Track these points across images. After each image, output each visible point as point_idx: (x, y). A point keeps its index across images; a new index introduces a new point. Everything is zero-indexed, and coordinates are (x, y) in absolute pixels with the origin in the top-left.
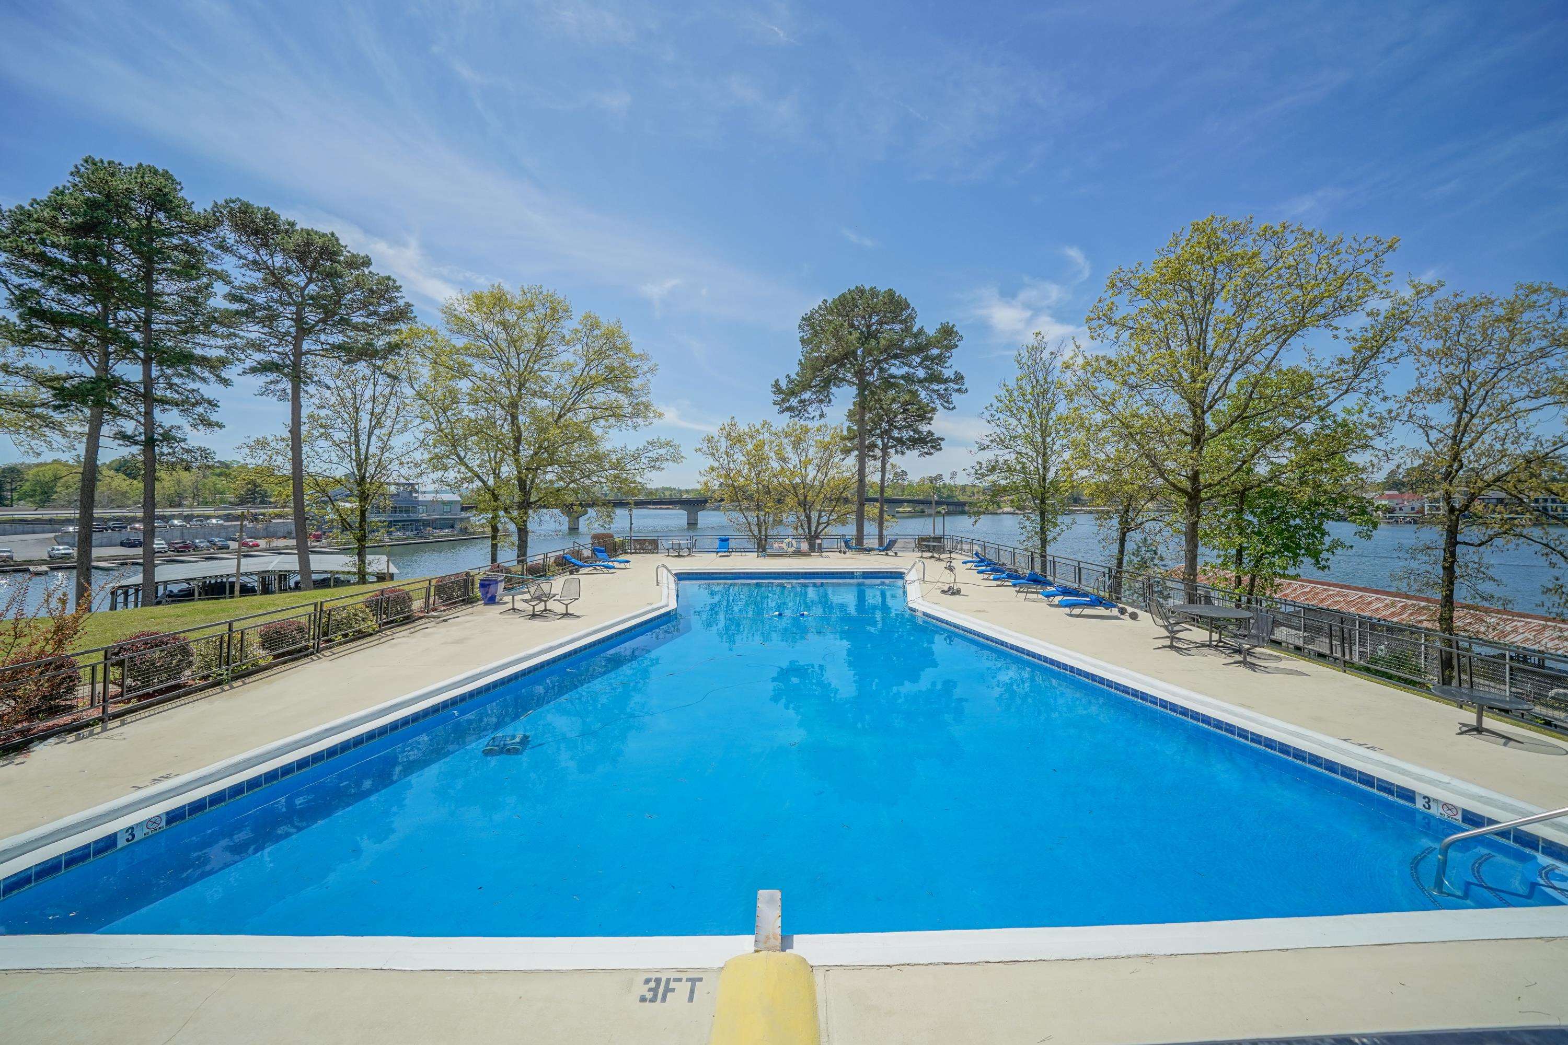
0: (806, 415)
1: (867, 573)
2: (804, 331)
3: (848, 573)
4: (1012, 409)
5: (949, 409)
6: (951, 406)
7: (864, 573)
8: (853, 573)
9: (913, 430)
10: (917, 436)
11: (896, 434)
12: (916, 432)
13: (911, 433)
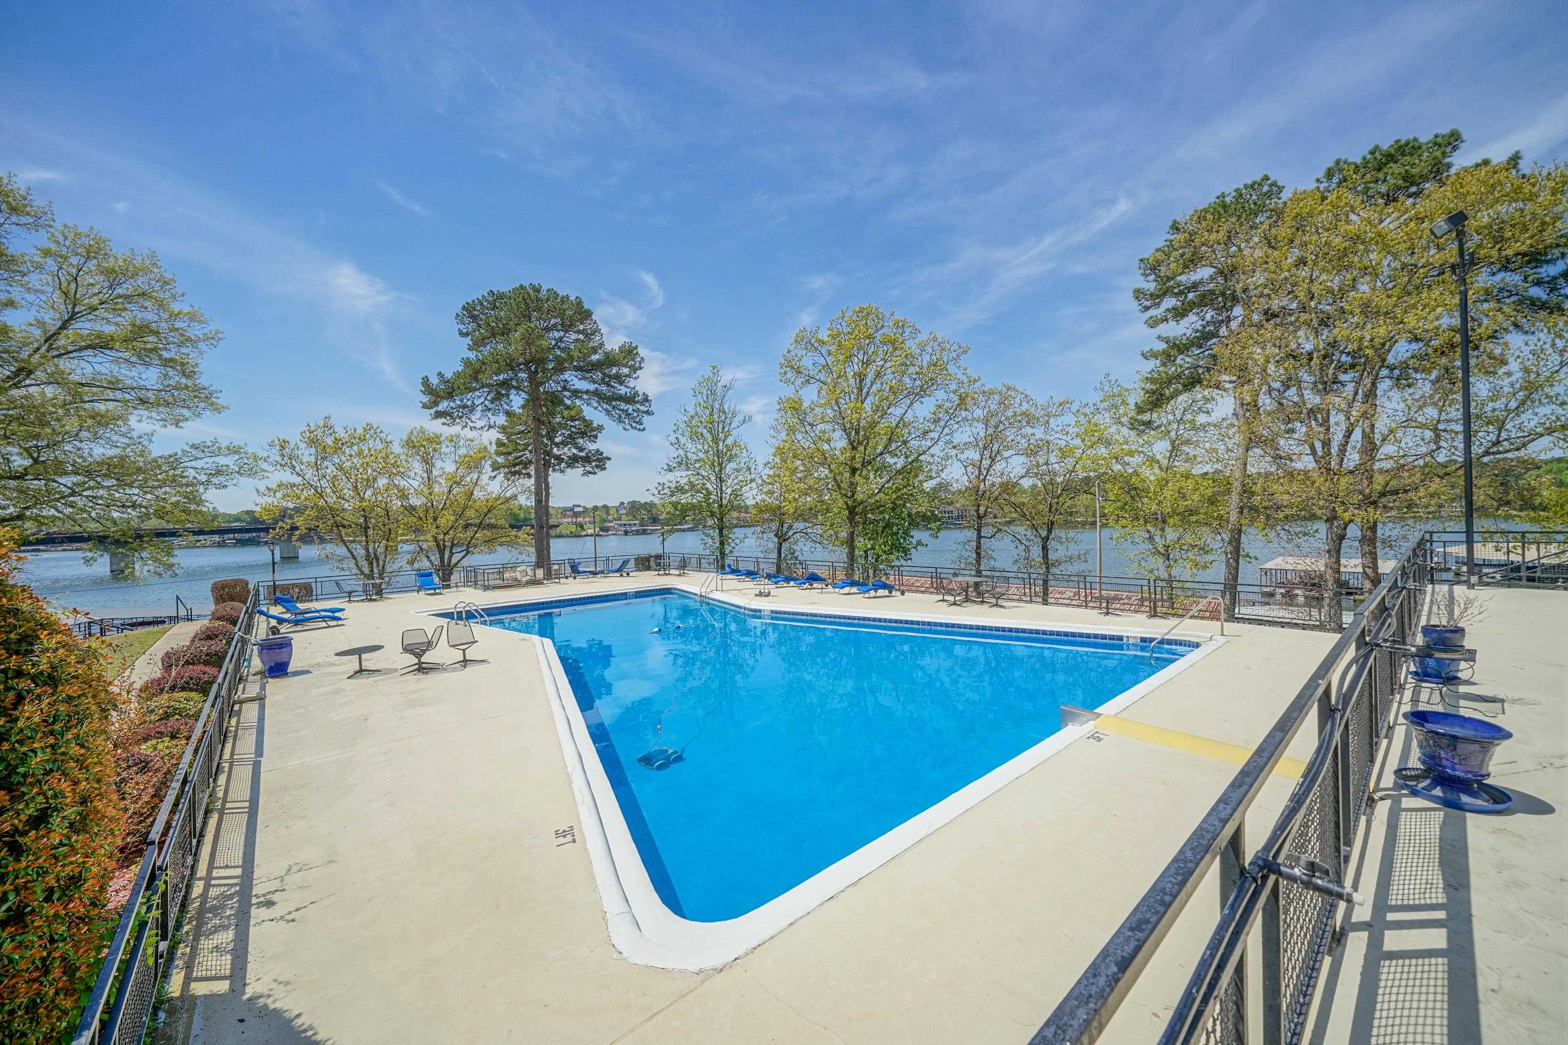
7: (636, 592)
9: (576, 448)
10: (583, 454)
11: (555, 450)
12: (581, 449)
13: (575, 451)
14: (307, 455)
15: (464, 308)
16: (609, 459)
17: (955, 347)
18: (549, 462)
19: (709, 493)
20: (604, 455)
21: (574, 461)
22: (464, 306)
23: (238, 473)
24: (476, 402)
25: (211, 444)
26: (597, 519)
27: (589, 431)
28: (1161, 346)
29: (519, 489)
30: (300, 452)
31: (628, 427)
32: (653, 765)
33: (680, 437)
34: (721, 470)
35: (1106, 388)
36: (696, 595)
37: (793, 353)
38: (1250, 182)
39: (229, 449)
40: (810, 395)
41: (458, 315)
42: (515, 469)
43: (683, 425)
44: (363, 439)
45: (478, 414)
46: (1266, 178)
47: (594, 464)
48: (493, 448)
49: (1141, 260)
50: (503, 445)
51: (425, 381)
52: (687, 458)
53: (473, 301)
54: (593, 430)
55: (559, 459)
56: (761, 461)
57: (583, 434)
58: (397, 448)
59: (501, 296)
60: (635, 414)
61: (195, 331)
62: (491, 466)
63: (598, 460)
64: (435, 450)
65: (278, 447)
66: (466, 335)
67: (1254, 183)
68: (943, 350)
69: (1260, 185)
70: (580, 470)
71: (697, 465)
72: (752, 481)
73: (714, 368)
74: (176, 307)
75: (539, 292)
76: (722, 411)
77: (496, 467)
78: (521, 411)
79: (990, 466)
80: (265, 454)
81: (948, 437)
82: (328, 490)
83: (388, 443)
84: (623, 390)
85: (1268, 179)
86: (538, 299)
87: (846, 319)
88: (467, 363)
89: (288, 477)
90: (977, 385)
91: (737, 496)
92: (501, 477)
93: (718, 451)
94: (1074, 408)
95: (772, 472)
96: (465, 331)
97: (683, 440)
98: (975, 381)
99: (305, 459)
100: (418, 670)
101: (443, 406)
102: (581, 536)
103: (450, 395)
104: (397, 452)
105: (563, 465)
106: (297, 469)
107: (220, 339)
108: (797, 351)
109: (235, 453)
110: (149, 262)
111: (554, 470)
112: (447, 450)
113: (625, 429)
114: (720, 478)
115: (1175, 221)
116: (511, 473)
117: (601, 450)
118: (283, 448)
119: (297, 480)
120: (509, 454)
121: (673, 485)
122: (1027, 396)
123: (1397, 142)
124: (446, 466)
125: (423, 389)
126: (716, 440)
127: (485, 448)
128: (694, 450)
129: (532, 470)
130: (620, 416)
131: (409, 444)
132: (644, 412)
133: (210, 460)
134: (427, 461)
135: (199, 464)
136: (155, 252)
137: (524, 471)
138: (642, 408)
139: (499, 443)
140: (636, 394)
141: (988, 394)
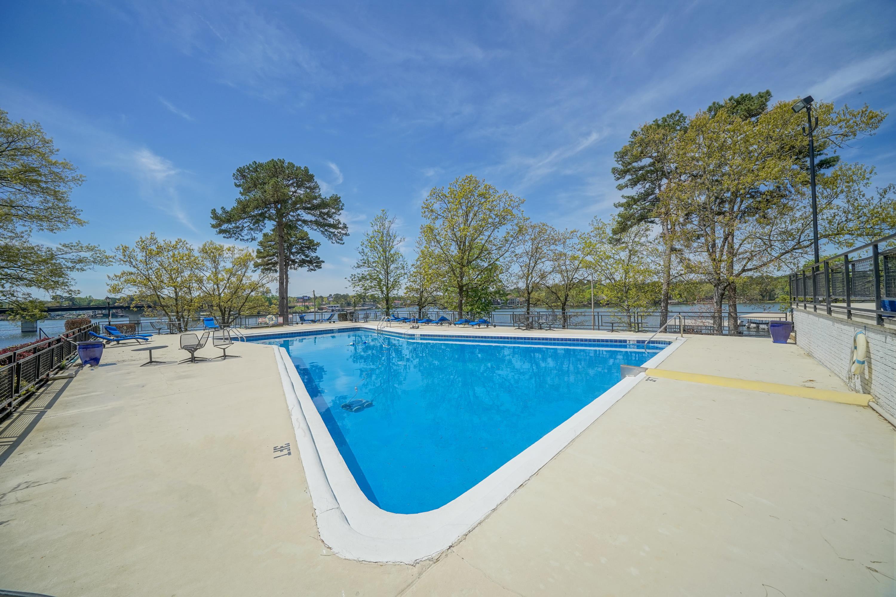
0: (241, 238)
1: (341, 329)
2: (237, 179)
3: (330, 330)
4: (373, 248)
5: (341, 244)
6: (342, 242)
7: (339, 329)
8: (333, 330)
9: (304, 255)
10: (308, 259)
11: (292, 256)
12: (307, 256)
13: (303, 257)
14: (140, 256)
15: (238, 170)
16: (323, 262)
17: (517, 200)
18: (288, 262)
19: (381, 280)
20: (321, 260)
21: (302, 263)
22: (238, 169)
23: (93, 262)
24: (245, 225)
25: (76, 245)
26: (316, 303)
27: (312, 245)
28: (624, 201)
29: (270, 279)
30: (135, 254)
31: (334, 241)
32: (352, 409)
33: (364, 248)
34: (387, 268)
35: (595, 224)
36: (375, 330)
37: (429, 201)
38: (670, 114)
39: (87, 248)
40: (438, 224)
41: (234, 174)
42: (267, 267)
43: (366, 243)
44: (175, 247)
45: (245, 232)
46: (678, 112)
47: (314, 265)
48: (254, 255)
49: (616, 153)
50: (261, 252)
51: (214, 212)
52: (368, 261)
53: (244, 167)
54: (313, 245)
55: (294, 262)
56: (410, 263)
57: (309, 248)
58: (196, 254)
59: (261, 165)
60: (339, 235)
61: (67, 174)
62: (253, 264)
63: (317, 262)
64: (220, 255)
65: (122, 251)
66: (239, 186)
67: (672, 114)
68: (511, 200)
69: (675, 115)
70: (307, 268)
71: (374, 265)
72: (405, 274)
73: (383, 211)
74: (53, 158)
75: (283, 163)
76: (388, 235)
77: (257, 265)
78: (272, 233)
79: (534, 266)
80: (114, 254)
81: (513, 249)
82: (153, 277)
83: (191, 250)
84: (331, 221)
85: (679, 112)
86: (282, 167)
87: (458, 183)
88: (239, 202)
89: (128, 268)
90: (528, 222)
91: (396, 282)
92: (259, 271)
93: (385, 257)
94: (579, 235)
95: (415, 270)
96: (238, 184)
97: (366, 250)
98: (527, 219)
99: (139, 258)
100: (192, 361)
101: (225, 226)
102: (307, 313)
103: (229, 221)
104: (196, 255)
105: (296, 265)
106: (134, 263)
107: (83, 181)
108: (432, 200)
109: (92, 250)
110: (35, 129)
111: (291, 268)
112: (227, 256)
113: (332, 243)
114: (387, 272)
115: (634, 131)
116: (266, 269)
117: (319, 256)
118: (124, 251)
119: (133, 270)
120: (265, 257)
121: (360, 276)
122: (553, 229)
123: (742, 95)
124: (226, 264)
125: (212, 216)
126: (384, 251)
127: (250, 254)
128: (372, 256)
129: (278, 267)
130: (330, 235)
131: (204, 251)
132: (344, 234)
133: (75, 254)
134: (215, 261)
135: (68, 256)
136: (39, 123)
137: (273, 268)
138: (343, 232)
139: (259, 252)
140: (339, 223)
141: (533, 227)
